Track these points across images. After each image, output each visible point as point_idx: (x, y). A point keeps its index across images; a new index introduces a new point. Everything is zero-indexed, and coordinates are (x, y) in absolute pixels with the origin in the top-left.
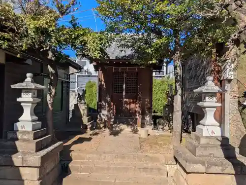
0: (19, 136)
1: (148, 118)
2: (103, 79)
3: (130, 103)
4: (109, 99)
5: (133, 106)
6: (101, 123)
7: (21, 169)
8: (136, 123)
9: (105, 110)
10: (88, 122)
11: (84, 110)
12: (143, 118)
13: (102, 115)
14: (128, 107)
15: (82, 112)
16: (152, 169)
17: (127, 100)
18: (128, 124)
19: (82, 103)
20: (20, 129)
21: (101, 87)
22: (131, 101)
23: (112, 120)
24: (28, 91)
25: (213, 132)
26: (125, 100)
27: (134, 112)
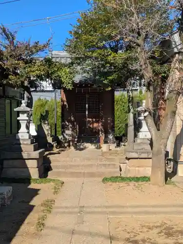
0: (21, 142)
1: (111, 137)
2: (65, 99)
3: (93, 123)
4: (72, 118)
5: (95, 125)
6: (65, 142)
7: (26, 161)
8: (99, 142)
9: (69, 130)
10: (53, 142)
11: (48, 130)
12: (106, 137)
13: (65, 135)
14: (91, 126)
15: (46, 132)
16: (109, 165)
17: (90, 119)
18: (92, 142)
19: (45, 124)
20: (20, 138)
21: (63, 107)
22: (94, 120)
23: (76, 140)
24: (24, 112)
25: (146, 136)
26: (88, 119)
27: (97, 131)
